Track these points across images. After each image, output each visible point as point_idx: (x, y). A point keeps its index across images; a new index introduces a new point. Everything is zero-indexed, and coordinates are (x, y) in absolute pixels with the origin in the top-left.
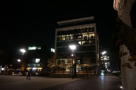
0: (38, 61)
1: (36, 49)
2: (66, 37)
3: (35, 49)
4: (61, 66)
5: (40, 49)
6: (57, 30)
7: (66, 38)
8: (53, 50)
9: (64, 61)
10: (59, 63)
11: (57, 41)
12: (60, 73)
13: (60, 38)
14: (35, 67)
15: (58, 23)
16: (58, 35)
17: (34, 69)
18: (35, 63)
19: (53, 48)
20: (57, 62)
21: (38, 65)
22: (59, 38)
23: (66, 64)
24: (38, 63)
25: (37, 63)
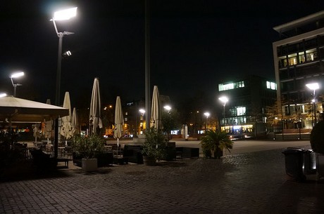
0: (241, 112)
1: (235, 86)
2: (297, 57)
3: (233, 88)
4: (294, 117)
5: (243, 86)
6: (276, 45)
7: (298, 60)
8: (272, 86)
9: (298, 110)
10: (288, 114)
11: (280, 67)
12: (294, 133)
13: (286, 61)
14: (238, 124)
15: (276, 29)
16: (279, 55)
17: (237, 128)
18: (236, 116)
19: (270, 81)
20: (284, 110)
21: (242, 119)
22: (283, 60)
23: (304, 113)
24: (243, 116)
25: (240, 116)
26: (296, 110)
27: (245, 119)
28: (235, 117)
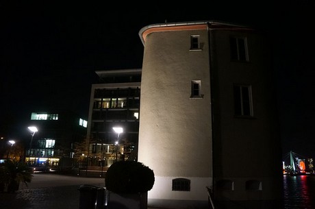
0: (50, 144)
1: (48, 118)
2: (110, 102)
3: (46, 119)
4: (99, 156)
5: (57, 119)
6: (95, 87)
7: (110, 105)
8: (84, 123)
9: (104, 149)
10: (94, 152)
11: (94, 108)
12: (97, 170)
13: (100, 103)
14: (44, 157)
15: (98, 73)
16: (95, 97)
17: (42, 160)
18: (44, 148)
19: (83, 119)
20: (91, 148)
21: (49, 152)
22: (98, 102)
23: (108, 153)
24: (51, 149)
25: (48, 148)
26: (102, 149)
27: (53, 152)
28: (42, 148)
